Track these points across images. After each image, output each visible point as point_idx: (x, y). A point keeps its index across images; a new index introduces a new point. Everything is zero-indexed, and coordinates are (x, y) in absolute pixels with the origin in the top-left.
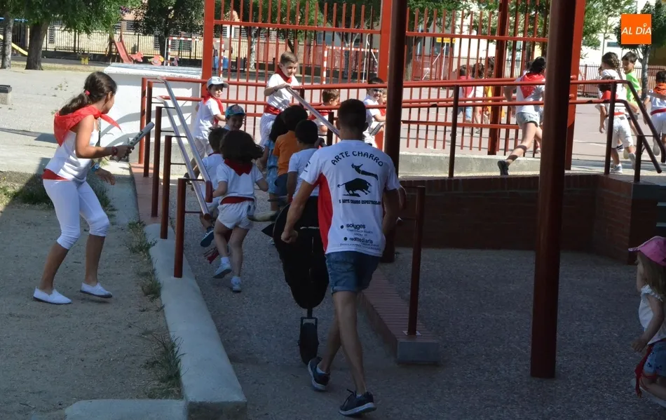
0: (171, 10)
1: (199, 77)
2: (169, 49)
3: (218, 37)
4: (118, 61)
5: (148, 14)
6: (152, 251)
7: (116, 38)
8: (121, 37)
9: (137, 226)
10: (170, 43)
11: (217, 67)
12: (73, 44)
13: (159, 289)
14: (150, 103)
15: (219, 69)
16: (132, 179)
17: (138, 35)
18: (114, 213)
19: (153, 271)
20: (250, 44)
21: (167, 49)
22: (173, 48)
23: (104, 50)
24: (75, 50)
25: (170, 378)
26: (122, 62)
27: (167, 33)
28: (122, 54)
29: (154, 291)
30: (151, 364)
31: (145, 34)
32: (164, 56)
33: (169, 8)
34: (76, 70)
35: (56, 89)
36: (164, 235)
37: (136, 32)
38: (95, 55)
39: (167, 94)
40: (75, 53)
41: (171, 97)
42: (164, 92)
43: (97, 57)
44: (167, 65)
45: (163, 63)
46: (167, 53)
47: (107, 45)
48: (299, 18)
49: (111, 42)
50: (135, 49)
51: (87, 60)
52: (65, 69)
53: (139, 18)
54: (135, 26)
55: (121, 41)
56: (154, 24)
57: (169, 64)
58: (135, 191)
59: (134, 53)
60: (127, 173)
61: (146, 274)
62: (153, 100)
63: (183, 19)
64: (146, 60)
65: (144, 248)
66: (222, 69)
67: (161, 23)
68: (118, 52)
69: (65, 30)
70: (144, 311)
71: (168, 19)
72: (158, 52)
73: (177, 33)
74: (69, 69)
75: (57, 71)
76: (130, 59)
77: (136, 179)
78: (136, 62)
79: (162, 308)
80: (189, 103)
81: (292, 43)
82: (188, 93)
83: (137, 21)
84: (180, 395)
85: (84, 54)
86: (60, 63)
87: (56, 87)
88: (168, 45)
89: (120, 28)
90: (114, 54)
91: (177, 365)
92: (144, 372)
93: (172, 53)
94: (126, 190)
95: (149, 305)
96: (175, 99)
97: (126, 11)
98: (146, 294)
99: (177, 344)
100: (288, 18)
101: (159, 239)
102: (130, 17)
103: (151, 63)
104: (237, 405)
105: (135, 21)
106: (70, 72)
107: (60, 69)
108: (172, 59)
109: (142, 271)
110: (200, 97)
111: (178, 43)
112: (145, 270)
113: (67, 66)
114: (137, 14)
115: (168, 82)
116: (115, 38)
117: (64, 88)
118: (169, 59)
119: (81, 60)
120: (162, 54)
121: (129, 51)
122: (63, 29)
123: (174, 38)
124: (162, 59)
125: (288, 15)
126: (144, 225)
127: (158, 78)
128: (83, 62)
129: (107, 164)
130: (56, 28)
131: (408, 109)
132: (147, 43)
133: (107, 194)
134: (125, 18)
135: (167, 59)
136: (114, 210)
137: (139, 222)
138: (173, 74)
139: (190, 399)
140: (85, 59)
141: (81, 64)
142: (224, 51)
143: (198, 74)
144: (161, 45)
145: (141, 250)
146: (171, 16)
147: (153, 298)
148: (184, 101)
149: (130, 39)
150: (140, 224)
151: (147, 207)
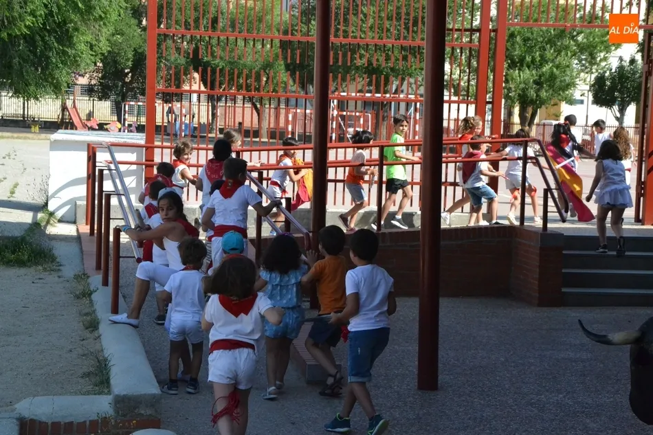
0: (128, 73)
1: (143, 142)
2: (127, 115)
3: (178, 101)
4: (72, 129)
5: (103, 78)
6: (94, 296)
7: (69, 103)
8: (74, 102)
9: (82, 277)
10: (127, 109)
11: (178, 133)
12: (22, 110)
13: (98, 323)
14: (94, 166)
15: (181, 134)
16: (78, 238)
17: (93, 100)
18: (61, 268)
19: (94, 311)
20: (214, 108)
21: (124, 115)
22: (131, 113)
23: (56, 117)
24: (24, 117)
25: (102, 383)
26: (76, 129)
27: (124, 98)
28: (76, 121)
29: (93, 325)
30: (86, 375)
31: (100, 99)
32: (121, 123)
33: (126, 71)
34: (25, 138)
35: (4, 158)
36: (105, 283)
37: (91, 97)
38: (45, 122)
39: (110, 159)
40: (24, 121)
41: (114, 161)
42: (107, 156)
43: (48, 124)
44: (124, 131)
45: (120, 130)
46: (125, 120)
47: (59, 111)
48: (265, 79)
49: (64, 108)
50: (90, 116)
51: (37, 128)
52: (13, 137)
53: (93, 82)
54: (89, 91)
55: (75, 107)
56: (110, 89)
57: (126, 131)
58: (81, 249)
59: (88, 120)
60: (74, 233)
61: (87, 314)
62: (97, 164)
63: (141, 83)
64: (102, 127)
65: (87, 294)
66: (183, 135)
67: (117, 87)
68: (71, 119)
69: (12, 96)
70: (84, 340)
71: (125, 83)
72: (115, 118)
73: (135, 98)
74: (17, 138)
75: (5, 140)
76: (85, 126)
77: (82, 239)
78: (91, 129)
79: (99, 337)
80: (134, 167)
81: (258, 106)
82: (132, 157)
83: (91, 85)
84: (109, 393)
85: (34, 121)
86: (8, 132)
87: (4, 156)
88: (125, 111)
89: (73, 93)
90: (67, 121)
91: (108, 373)
92: (81, 381)
93: (130, 119)
94: (74, 248)
95: (88, 335)
96: (117, 163)
97: (80, 75)
98: (87, 328)
99: (109, 358)
100: (253, 80)
101: (100, 286)
102: (83, 81)
103: (107, 130)
104: (154, 396)
105: (89, 85)
106: (20, 140)
107: (8, 137)
108: (130, 126)
109: (84, 312)
110: (144, 160)
111: (136, 108)
112: (87, 311)
113: (15, 135)
114: (91, 78)
115: (111, 147)
116: (67, 103)
117: (12, 157)
118: (126, 125)
119: (31, 128)
120: (119, 120)
121: (84, 117)
122: (10, 95)
123: (132, 103)
124: (119, 126)
125: (253, 76)
126: (88, 277)
127: (103, 143)
128: (33, 129)
129: (55, 226)
130: (3, 94)
131: (334, 168)
132: (103, 109)
133: (54, 251)
134: (78, 83)
135: (124, 125)
136: (61, 265)
137: (84, 274)
138: (119, 139)
139: (117, 393)
140: (35, 126)
141: (31, 132)
142: (185, 116)
143: (141, 139)
144: (118, 111)
145: (84, 296)
146: (127, 80)
147: (93, 330)
148: (129, 165)
149: (84, 105)
150: (84, 275)
151: (91, 262)
